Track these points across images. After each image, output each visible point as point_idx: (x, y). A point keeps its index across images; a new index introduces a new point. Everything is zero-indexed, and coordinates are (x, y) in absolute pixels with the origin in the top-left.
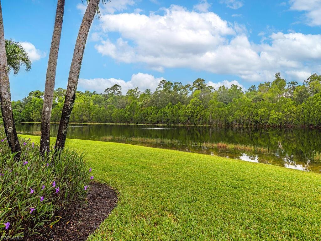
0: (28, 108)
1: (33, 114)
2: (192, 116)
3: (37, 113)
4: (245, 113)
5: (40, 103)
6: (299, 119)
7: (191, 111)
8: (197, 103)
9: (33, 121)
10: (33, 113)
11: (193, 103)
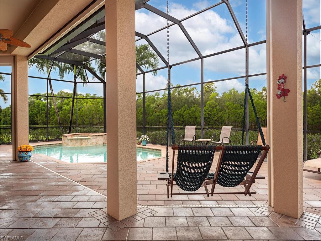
0: (32, 111)
1: (38, 118)
2: (209, 118)
3: (42, 117)
4: (261, 115)
5: (44, 106)
6: (313, 120)
7: (207, 113)
8: (214, 106)
9: (38, 124)
10: (37, 116)
11: (209, 105)
